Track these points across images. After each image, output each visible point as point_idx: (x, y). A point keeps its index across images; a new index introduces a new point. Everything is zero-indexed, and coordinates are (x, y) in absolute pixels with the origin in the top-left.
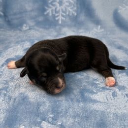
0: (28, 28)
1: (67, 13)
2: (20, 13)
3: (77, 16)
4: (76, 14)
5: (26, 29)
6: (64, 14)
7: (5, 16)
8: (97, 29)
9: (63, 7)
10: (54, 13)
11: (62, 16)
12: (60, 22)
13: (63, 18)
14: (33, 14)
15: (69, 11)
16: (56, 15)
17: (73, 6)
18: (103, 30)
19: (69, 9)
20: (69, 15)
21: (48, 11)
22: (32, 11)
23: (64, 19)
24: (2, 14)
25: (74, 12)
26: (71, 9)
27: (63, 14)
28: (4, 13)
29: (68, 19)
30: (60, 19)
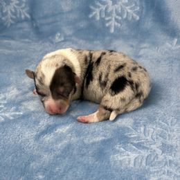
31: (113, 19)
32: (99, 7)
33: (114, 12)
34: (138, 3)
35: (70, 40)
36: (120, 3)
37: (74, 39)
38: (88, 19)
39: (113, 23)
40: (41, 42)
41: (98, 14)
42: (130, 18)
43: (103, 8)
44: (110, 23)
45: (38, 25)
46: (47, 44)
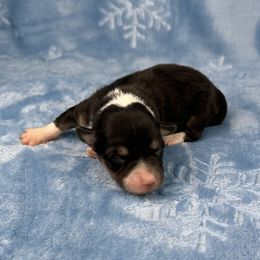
0: (60, 55)
1: (151, 24)
2: (46, 21)
3: (170, 32)
4: (169, 27)
5: (56, 56)
6: (144, 27)
7: (13, 27)
8: (217, 64)
9: (141, 10)
10: (120, 23)
11: (139, 30)
12: (134, 45)
13: (139, 35)
14: (75, 23)
15: (154, 20)
16: (125, 28)
17: (162, 9)
18: (230, 67)
19: (154, 14)
20: (153, 29)
21: (107, 19)
22: (72, 16)
23: (144, 37)
24: (7, 22)
25: (164, 23)
26: (159, 14)
27: (140, 26)
28: (11, 19)
29: (150, 39)
30: (134, 37)
31: (135, 28)
32: (113, 11)
33: (135, 18)
34: (168, 7)
35: (72, 57)
36: (143, 6)
37: (78, 55)
38: (98, 28)
39: (135, 35)
40: (26, 59)
41: (113, 21)
42: (158, 28)
43: (120, 12)
44: (130, 34)
45: (22, 35)
46: (36, 62)
